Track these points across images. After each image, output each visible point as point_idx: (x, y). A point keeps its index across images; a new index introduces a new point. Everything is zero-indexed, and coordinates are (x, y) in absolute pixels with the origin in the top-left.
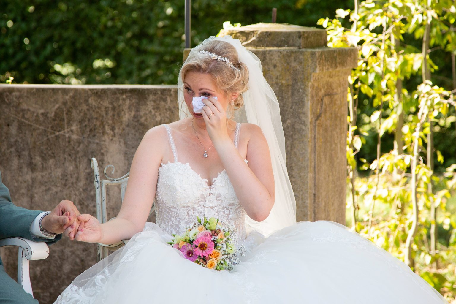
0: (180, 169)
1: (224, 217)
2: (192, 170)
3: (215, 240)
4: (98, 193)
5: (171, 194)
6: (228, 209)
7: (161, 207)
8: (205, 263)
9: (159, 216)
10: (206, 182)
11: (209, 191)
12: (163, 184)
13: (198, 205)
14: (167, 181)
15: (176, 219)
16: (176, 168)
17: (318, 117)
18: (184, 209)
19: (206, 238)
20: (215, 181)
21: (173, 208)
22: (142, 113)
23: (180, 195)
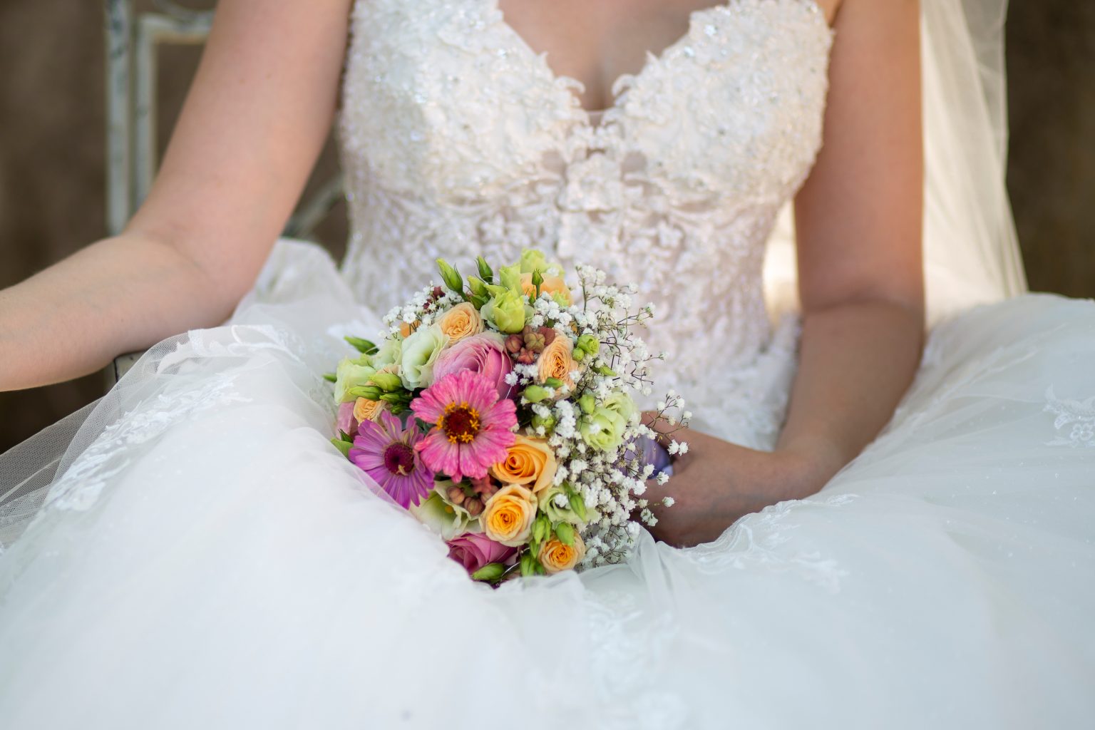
0: (448, 19)
1: (651, 263)
2: (507, 31)
3: (524, 381)
4: (116, 79)
5: (399, 137)
6: (678, 227)
8: (473, 506)
10: (574, 91)
13: (527, 197)
14: (383, 75)
16: (433, 14)
18: (460, 209)
19: (476, 380)
20: (625, 89)
21: (412, 200)
23: (441, 148)
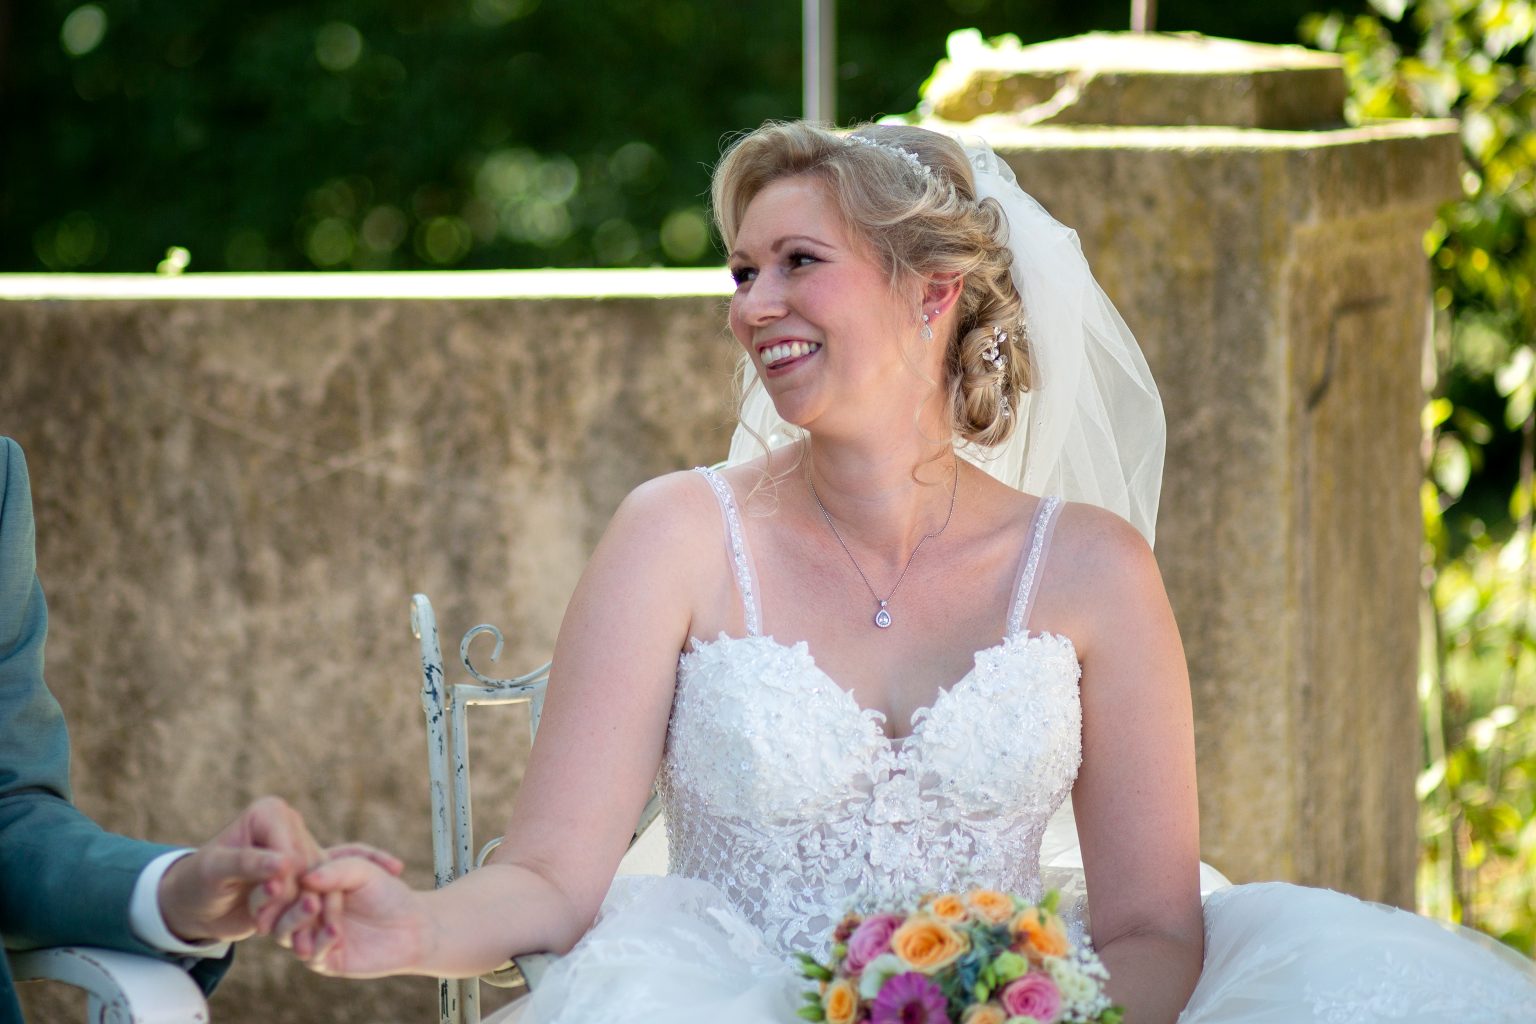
0: (768, 665)
1: (947, 866)
2: (819, 673)
4: (437, 739)
5: (730, 768)
6: (967, 834)
7: (689, 814)
9: (682, 846)
10: (878, 722)
11: (889, 761)
12: (697, 724)
13: (840, 814)
14: (714, 715)
15: (751, 867)
16: (753, 662)
17: (1316, 396)
18: (782, 829)
20: (922, 719)
21: (739, 824)
22: (647, 382)
23: (767, 775)
